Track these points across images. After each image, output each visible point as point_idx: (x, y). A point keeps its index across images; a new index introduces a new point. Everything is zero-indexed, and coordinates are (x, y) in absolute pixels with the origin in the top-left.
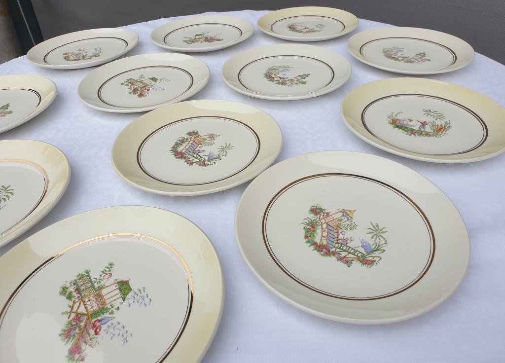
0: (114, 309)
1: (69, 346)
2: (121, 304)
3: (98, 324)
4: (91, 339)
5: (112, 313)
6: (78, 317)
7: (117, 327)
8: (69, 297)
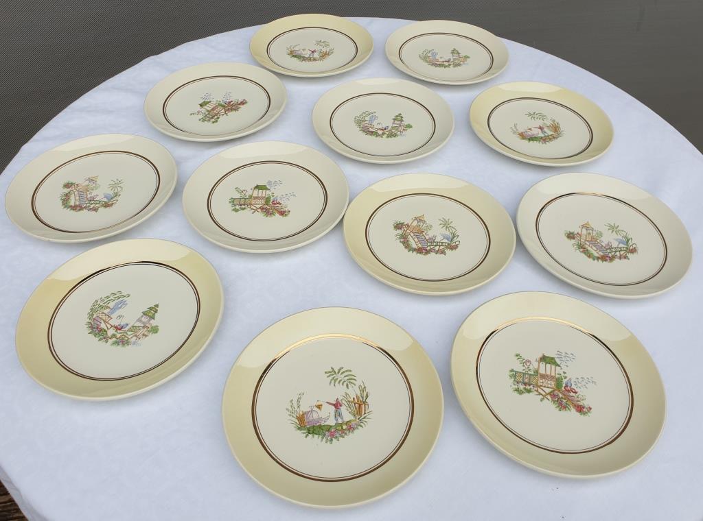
0: (562, 375)
1: (573, 410)
2: (561, 369)
3: (569, 388)
4: (578, 397)
5: (566, 378)
6: (553, 395)
7: (580, 380)
8: (529, 391)
